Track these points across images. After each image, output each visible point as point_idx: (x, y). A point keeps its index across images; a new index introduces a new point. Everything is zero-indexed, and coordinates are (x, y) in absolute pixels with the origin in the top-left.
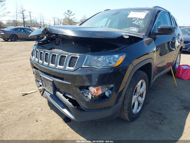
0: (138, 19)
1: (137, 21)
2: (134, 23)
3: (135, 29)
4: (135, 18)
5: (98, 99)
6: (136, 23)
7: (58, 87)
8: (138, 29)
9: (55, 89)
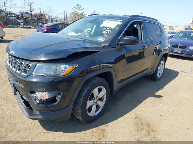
0: (108, 29)
1: (107, 30)
2: (103, 32)
3: (102, 39)
4: (107, 27)
5: (45, 102)
6: (105, 32)
7: (18, 88)
8: (104, 39)
9: (16, 90)
